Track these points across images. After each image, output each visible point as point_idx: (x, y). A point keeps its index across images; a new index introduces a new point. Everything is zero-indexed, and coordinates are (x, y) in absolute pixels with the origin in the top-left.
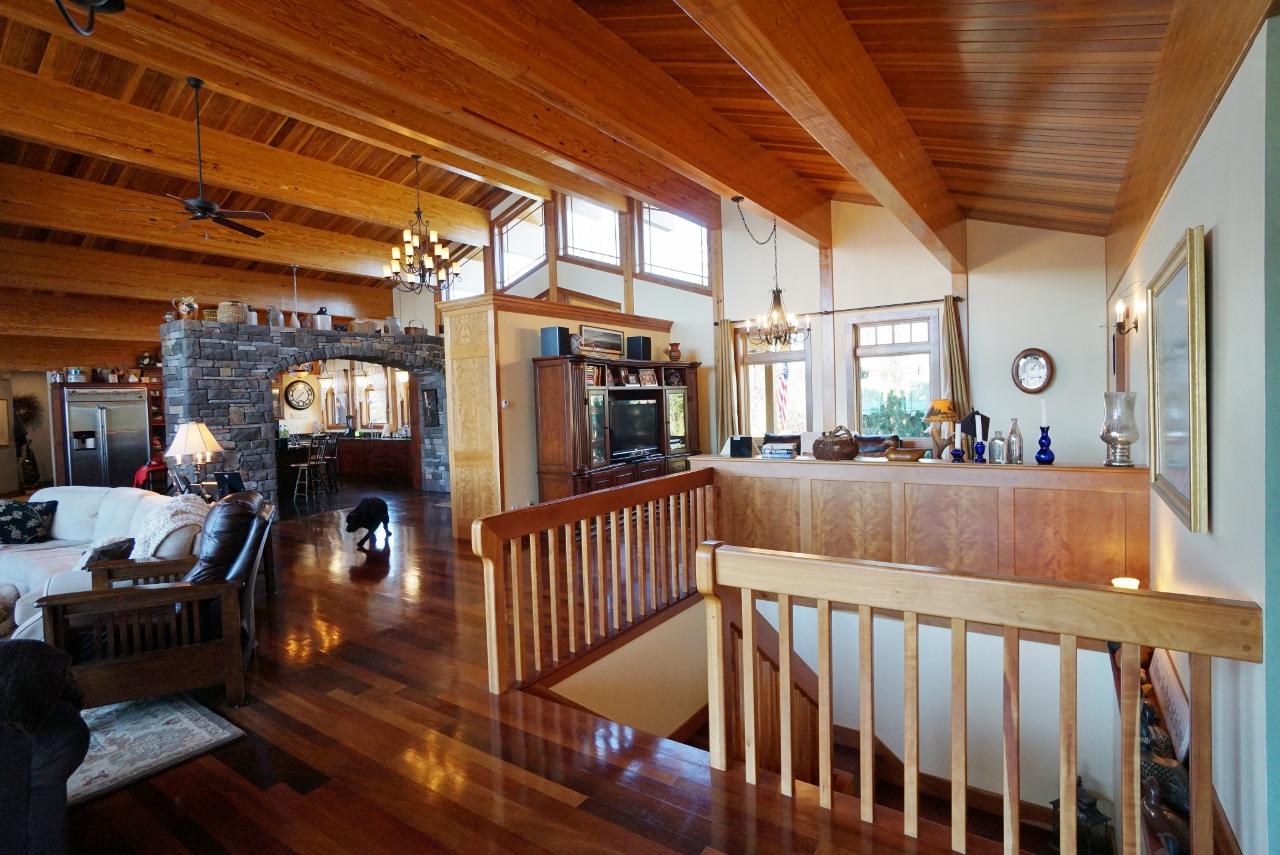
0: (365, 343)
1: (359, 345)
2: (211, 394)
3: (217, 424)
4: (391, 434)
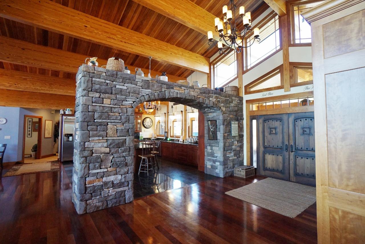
0: (186, 91)
1: (183, 92)
2: (96, 115)
3: (99, 136)
4: (183, 140)
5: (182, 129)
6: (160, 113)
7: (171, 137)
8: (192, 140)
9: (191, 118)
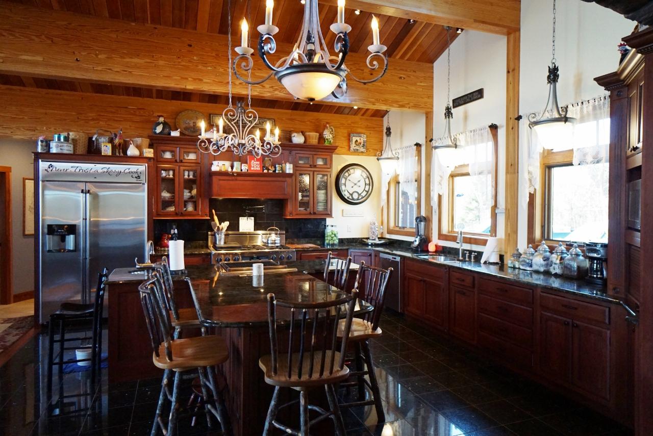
4: (501, 257)
5: (495, 206)
6: (398, 145)
7: (441, 236)
8: (555, 258)
9: (548, 153)
